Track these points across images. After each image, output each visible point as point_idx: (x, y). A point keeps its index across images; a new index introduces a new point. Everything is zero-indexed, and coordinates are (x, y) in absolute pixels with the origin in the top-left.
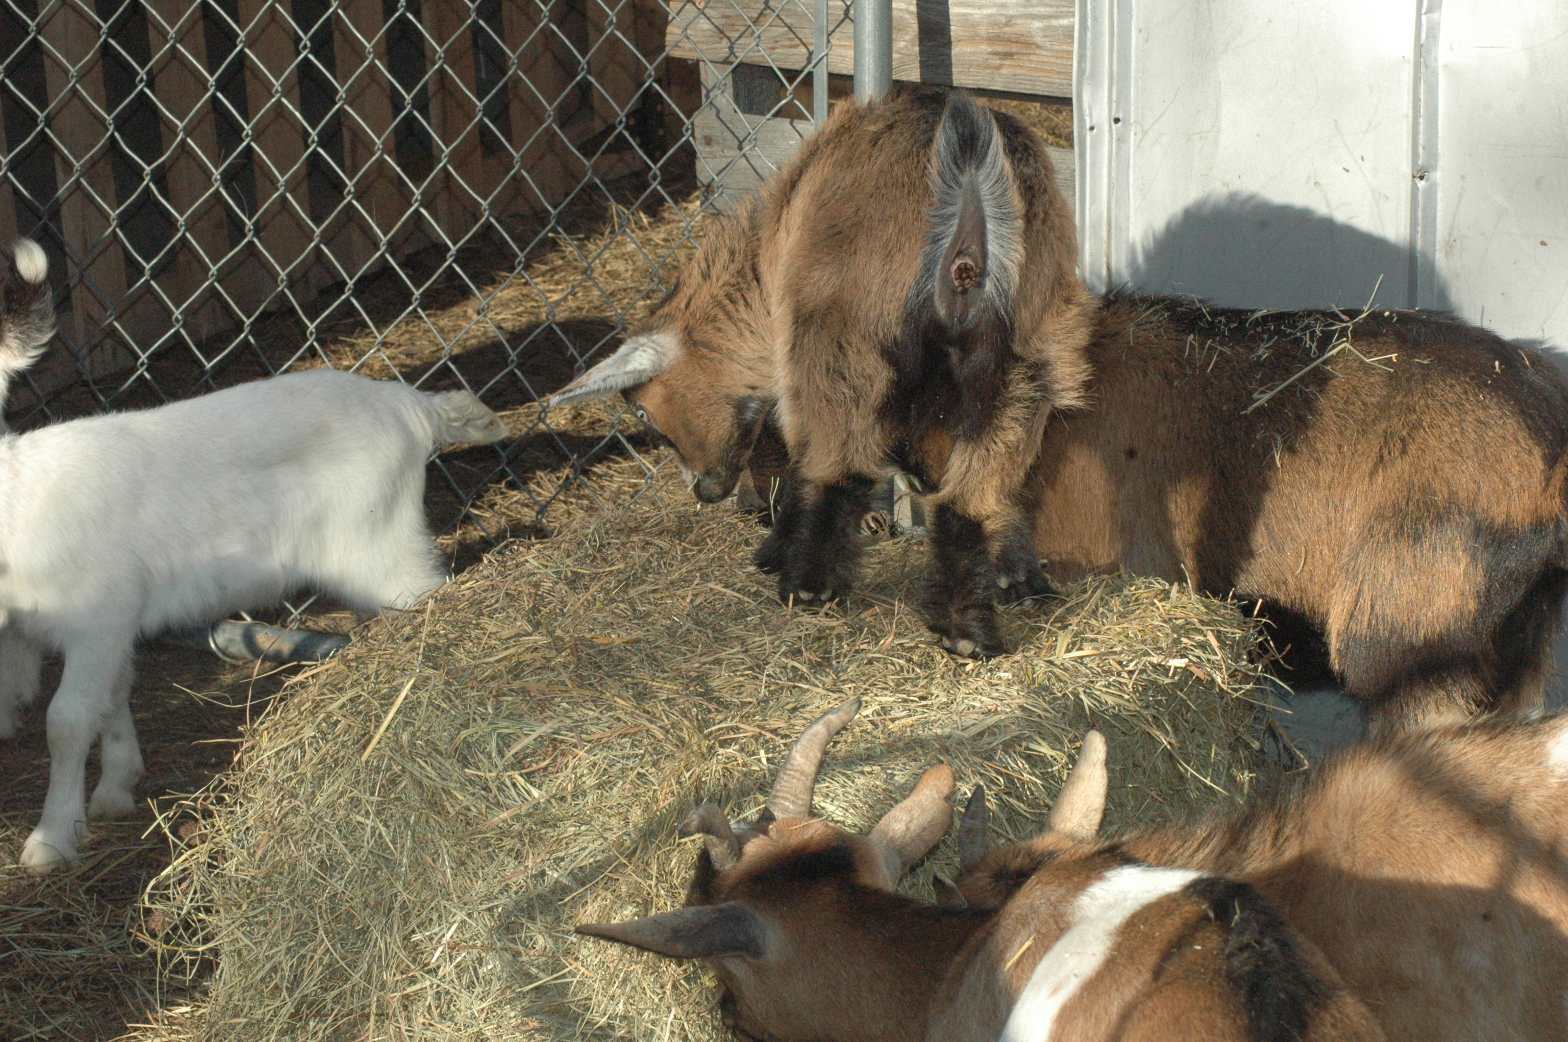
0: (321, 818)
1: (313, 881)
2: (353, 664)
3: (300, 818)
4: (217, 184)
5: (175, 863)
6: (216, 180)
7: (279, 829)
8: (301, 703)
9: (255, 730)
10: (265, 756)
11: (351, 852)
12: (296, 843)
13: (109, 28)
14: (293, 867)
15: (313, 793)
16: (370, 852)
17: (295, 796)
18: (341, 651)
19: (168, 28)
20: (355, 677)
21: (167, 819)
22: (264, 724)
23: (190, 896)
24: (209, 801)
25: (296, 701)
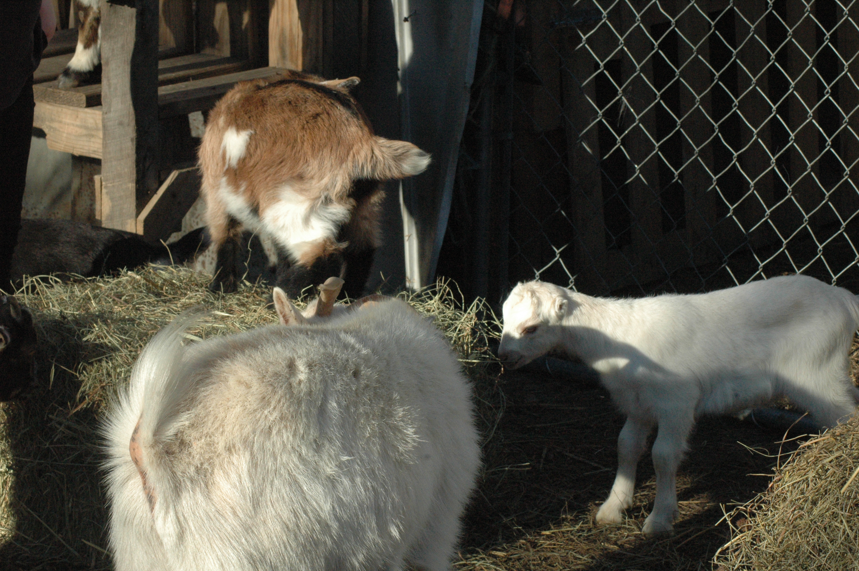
0: (815, 522)
1: (808, 557)
2: (838, 438)
3: (803, 521)
4: (773, 165)
5: (733, 541)
6: (773, 163)
7: (791, 526)
8: (808, 457)
9: (782, 470)
10: (786, 485)
11: (831, 542)
12: (800, 535)
13: (720, 76)
14: (798, 548)
15: (812, 508)
16: (842, 543)
17: (802, 509)
18: (832, 430)
19: (752, 78)
20: (839, 445)
21: (730, 516)
22: (787, 468)
23: (740, 559)
24: (754, 508)
25: (805, 456)
